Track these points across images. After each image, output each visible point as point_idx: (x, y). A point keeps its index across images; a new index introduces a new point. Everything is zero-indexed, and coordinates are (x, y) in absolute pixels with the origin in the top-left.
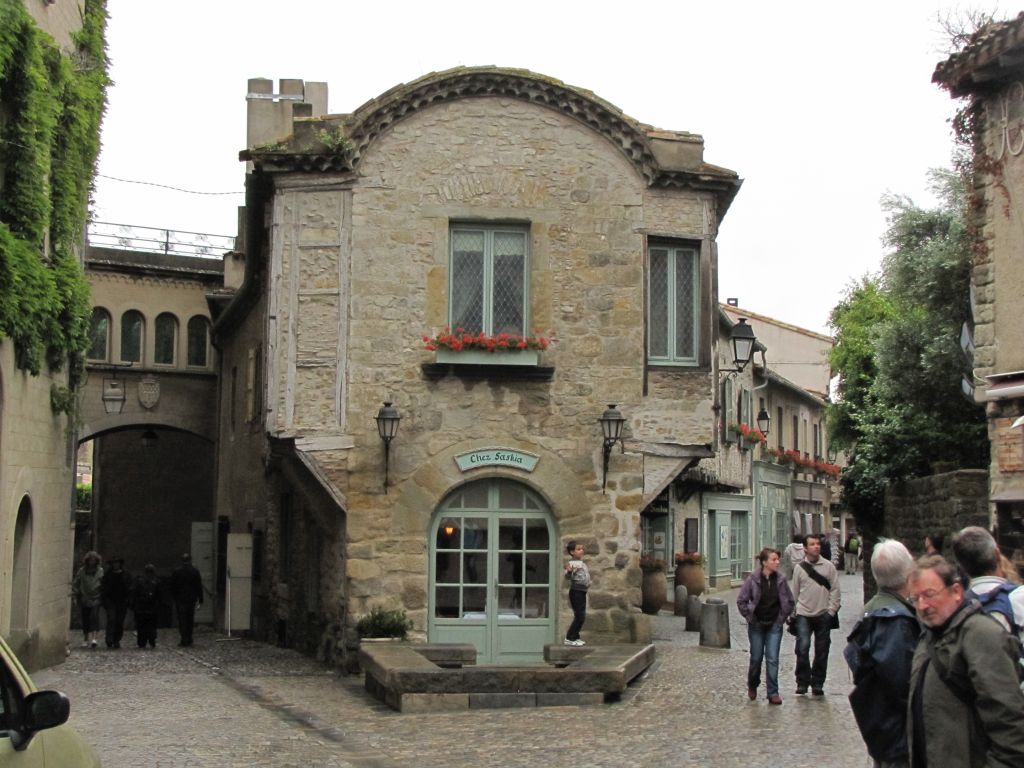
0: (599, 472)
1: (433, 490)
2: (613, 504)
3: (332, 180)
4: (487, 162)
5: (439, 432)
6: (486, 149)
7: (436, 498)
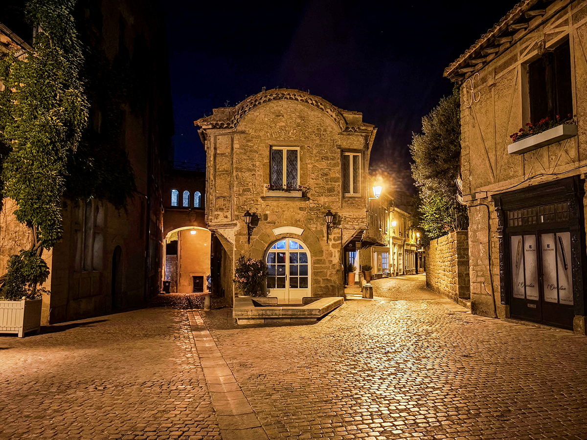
0: (325, 235)
1: (266, 243)
2: (330, 246)
3: (228, 131)
4: (283, 124)
5: (268, 221)
6: (283, 120)
7: (267, 245)
